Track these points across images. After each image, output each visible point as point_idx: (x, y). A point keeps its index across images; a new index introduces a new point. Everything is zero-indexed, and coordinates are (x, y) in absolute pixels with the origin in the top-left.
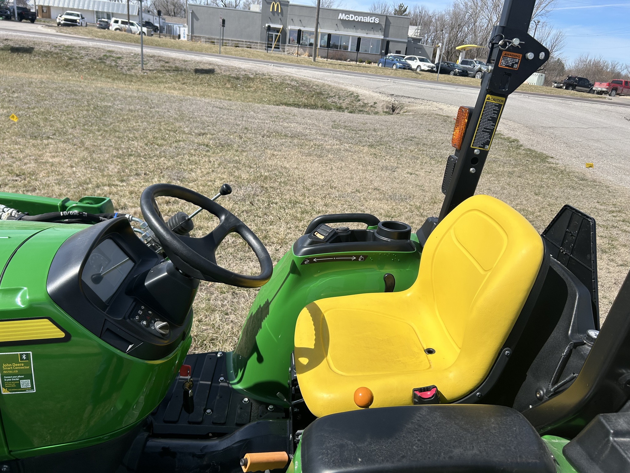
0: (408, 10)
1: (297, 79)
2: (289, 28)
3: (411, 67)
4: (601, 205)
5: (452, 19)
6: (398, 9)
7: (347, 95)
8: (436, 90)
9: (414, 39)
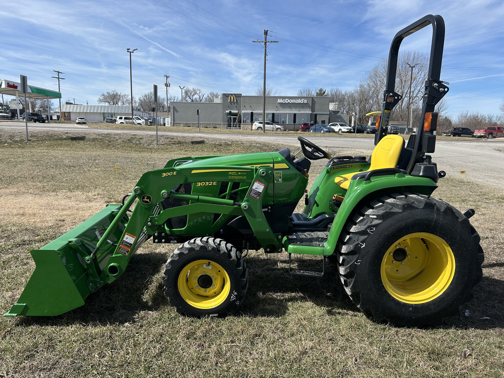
0: (326, 92)
1: (260, 142)
2: (243, 112)
3: (335, 131)
4: (473, 193)
5: (360, 95)
6: (319, 92)
7: (295, 149)
8: (356, 142)
9: (334, 112)
